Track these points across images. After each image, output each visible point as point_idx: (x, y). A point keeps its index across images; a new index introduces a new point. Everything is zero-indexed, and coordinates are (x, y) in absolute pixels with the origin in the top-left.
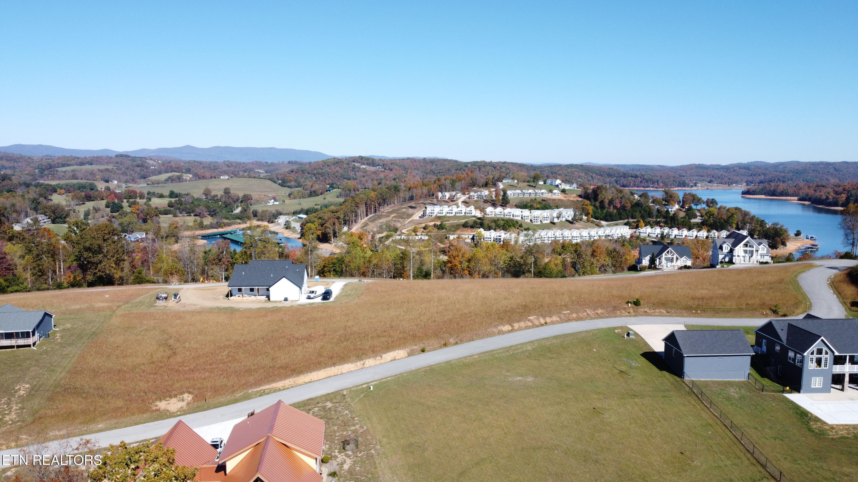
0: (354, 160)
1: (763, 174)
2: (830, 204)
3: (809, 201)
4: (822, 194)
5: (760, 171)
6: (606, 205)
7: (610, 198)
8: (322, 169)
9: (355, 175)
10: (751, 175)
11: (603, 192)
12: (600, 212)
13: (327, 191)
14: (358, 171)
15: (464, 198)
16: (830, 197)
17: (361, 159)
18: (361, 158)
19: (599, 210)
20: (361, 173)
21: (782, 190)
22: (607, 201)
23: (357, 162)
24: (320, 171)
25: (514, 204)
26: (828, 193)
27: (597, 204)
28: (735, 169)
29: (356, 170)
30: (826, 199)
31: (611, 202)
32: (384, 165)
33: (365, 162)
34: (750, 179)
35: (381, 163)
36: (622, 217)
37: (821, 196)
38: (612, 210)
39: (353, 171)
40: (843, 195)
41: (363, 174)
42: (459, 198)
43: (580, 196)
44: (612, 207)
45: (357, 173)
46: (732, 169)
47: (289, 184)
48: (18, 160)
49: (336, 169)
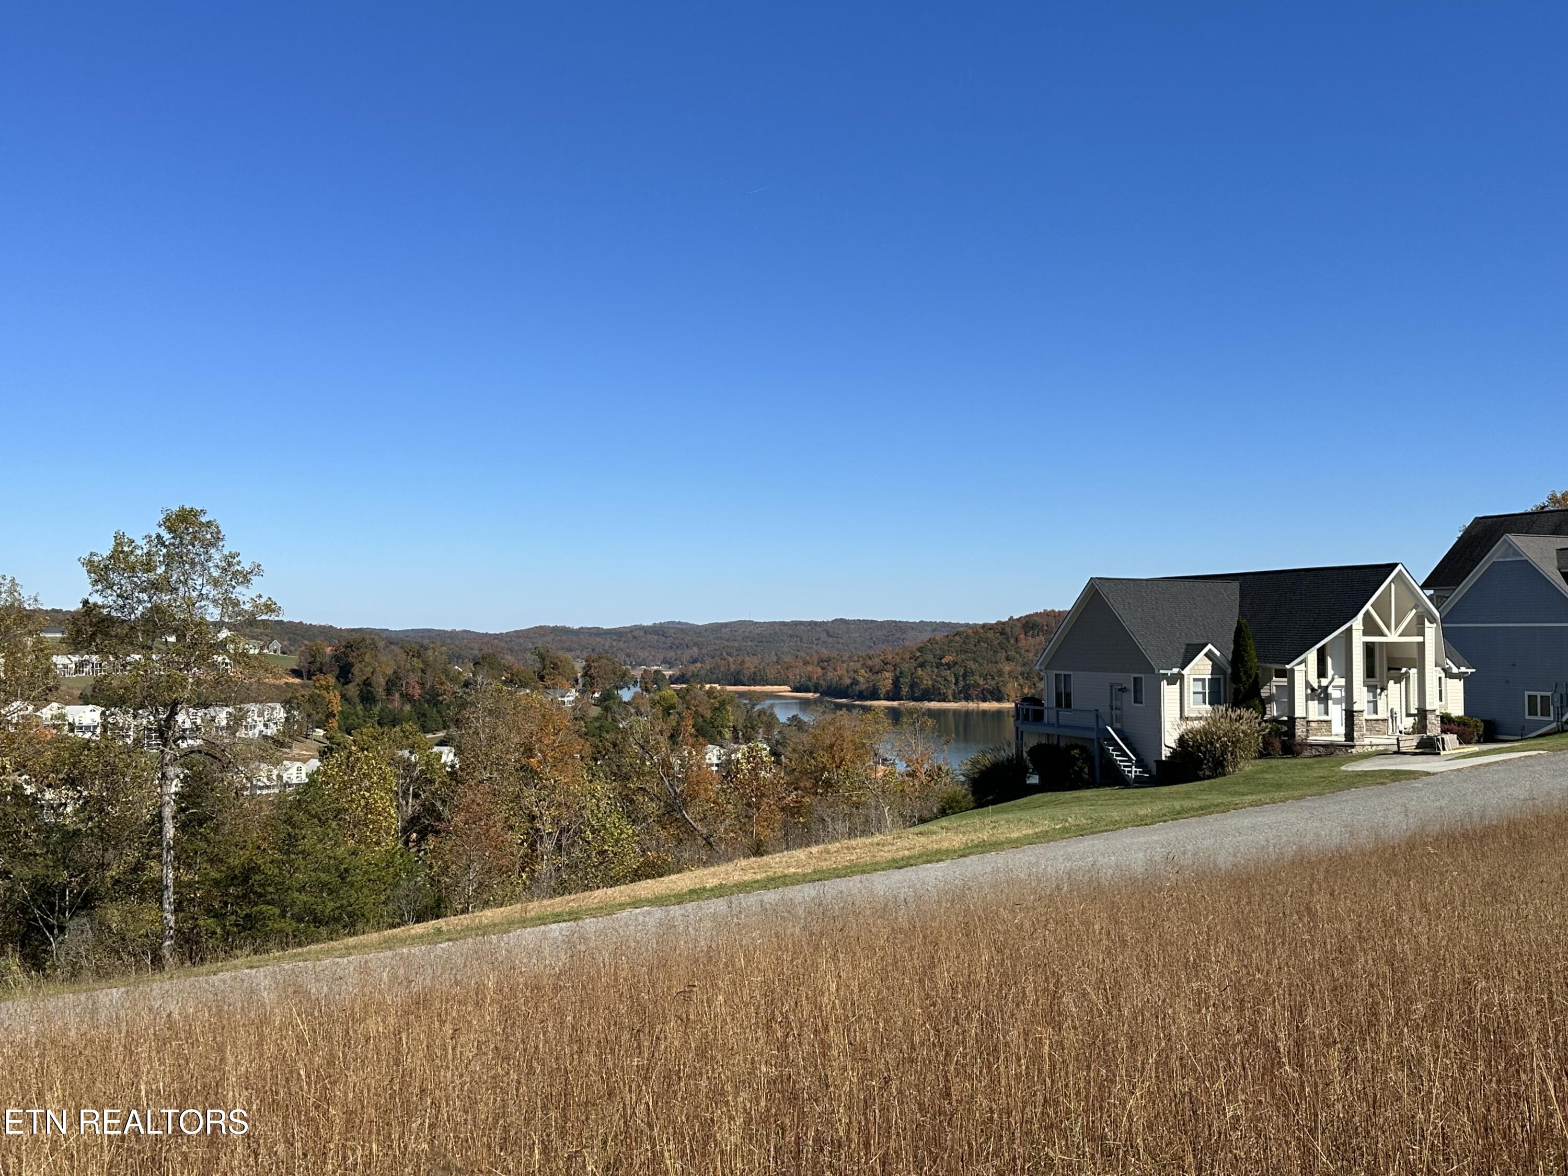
1: (695, 644)
2: (862, 696)
3: (815, 692)
4: (840, 674)
5: (687, 639)
6: (380, 692)
7: (390, 672)
10: (671, 647)
11: (367, 658)
12: (361, 713)
16: (861, 679)
19: (360, 707)
21: (753, 670)
22: (380, 682)
25: (77, 693)
26: (856, 672)
27: (353, 690)
28: (636, 634)
30: (852, 684)
31: (392, 685)
34: (671, 654)
36: (429, 724)
37: (840, 679)
38: (396, 704)
40: (887, 674)
43: (297, 673)
44: (397, 695)
46: (630, 635)
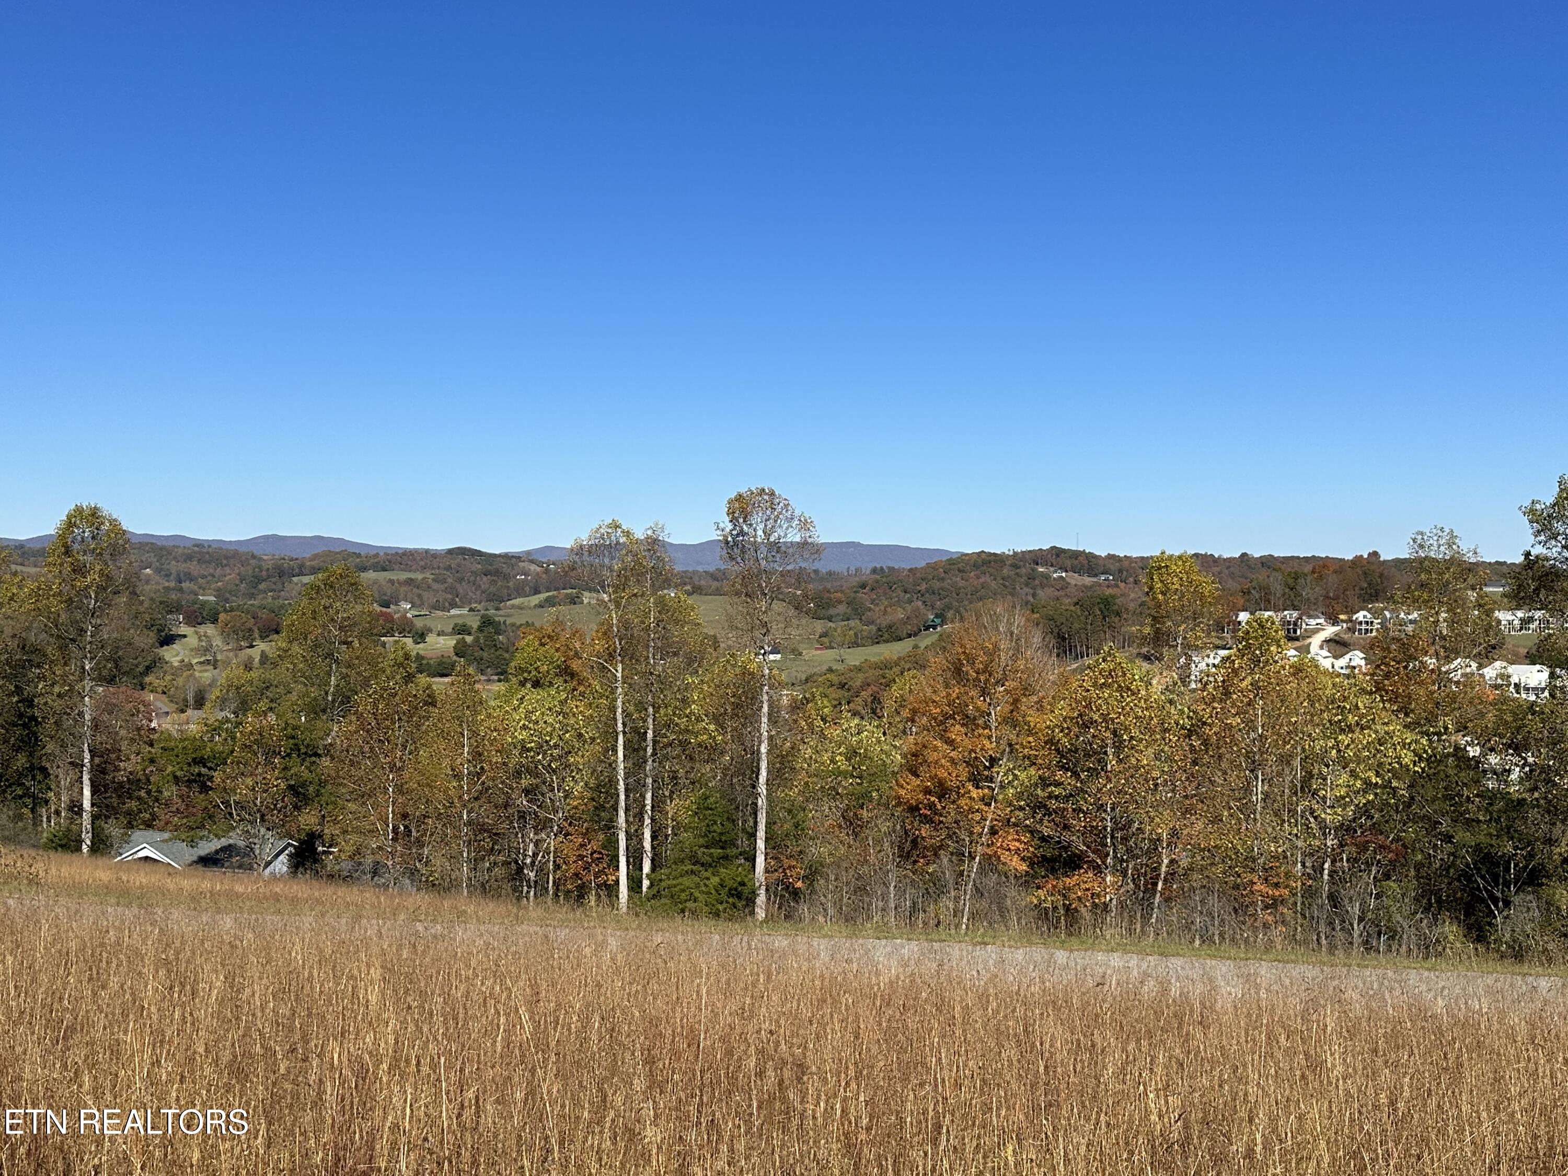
0: (1037, 557)
8: (943, 579)
9: (1034, 595)
13: (927, 628)
14: (1042, 586)
15: (1330, 631)
17: (1058, 556)
18: (1057, 552)
20: (1049, 591)
23: (1045, 564)
24: (937, 585)
25: (1523, 651)
29: (1037, 582)
32: (1120, 571)
33: (1068, 563)
35: (1114, 567)
39: (1027, 585)
41: (1056, 593)
42: (1316, 631)
45: (1039, 592)
47: (832, 611)
48: (225, 562)
49: (981, 580)
